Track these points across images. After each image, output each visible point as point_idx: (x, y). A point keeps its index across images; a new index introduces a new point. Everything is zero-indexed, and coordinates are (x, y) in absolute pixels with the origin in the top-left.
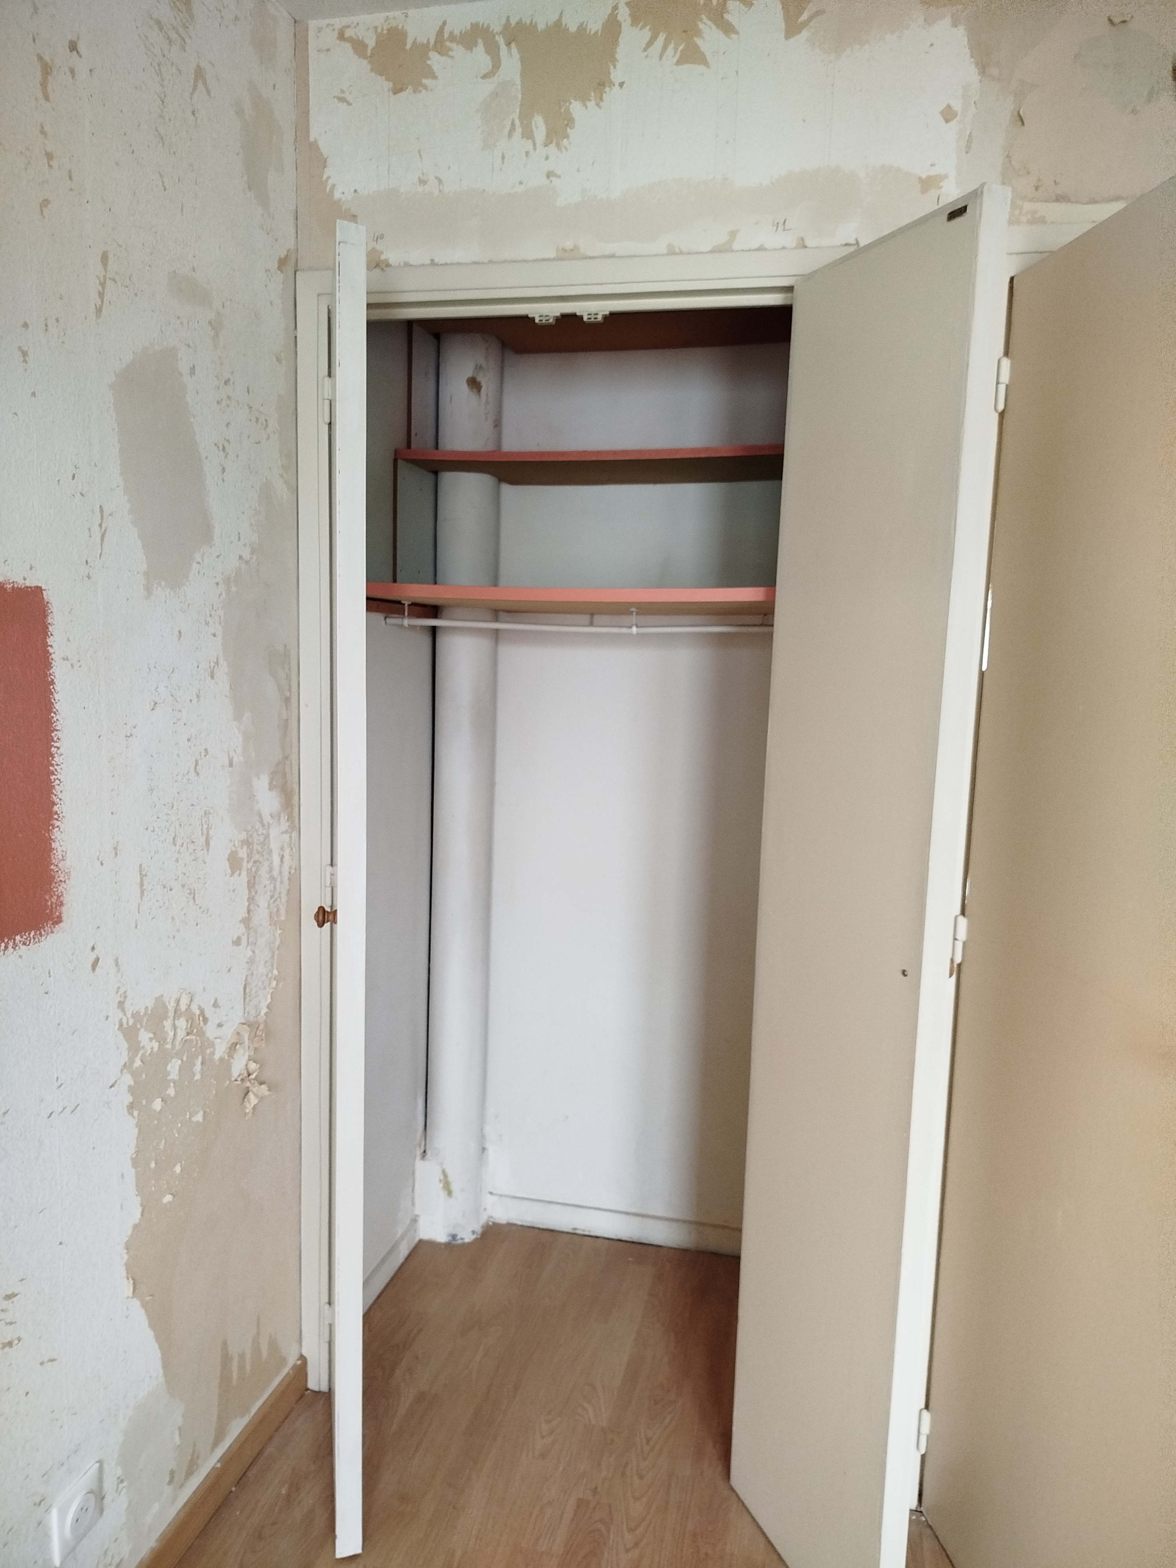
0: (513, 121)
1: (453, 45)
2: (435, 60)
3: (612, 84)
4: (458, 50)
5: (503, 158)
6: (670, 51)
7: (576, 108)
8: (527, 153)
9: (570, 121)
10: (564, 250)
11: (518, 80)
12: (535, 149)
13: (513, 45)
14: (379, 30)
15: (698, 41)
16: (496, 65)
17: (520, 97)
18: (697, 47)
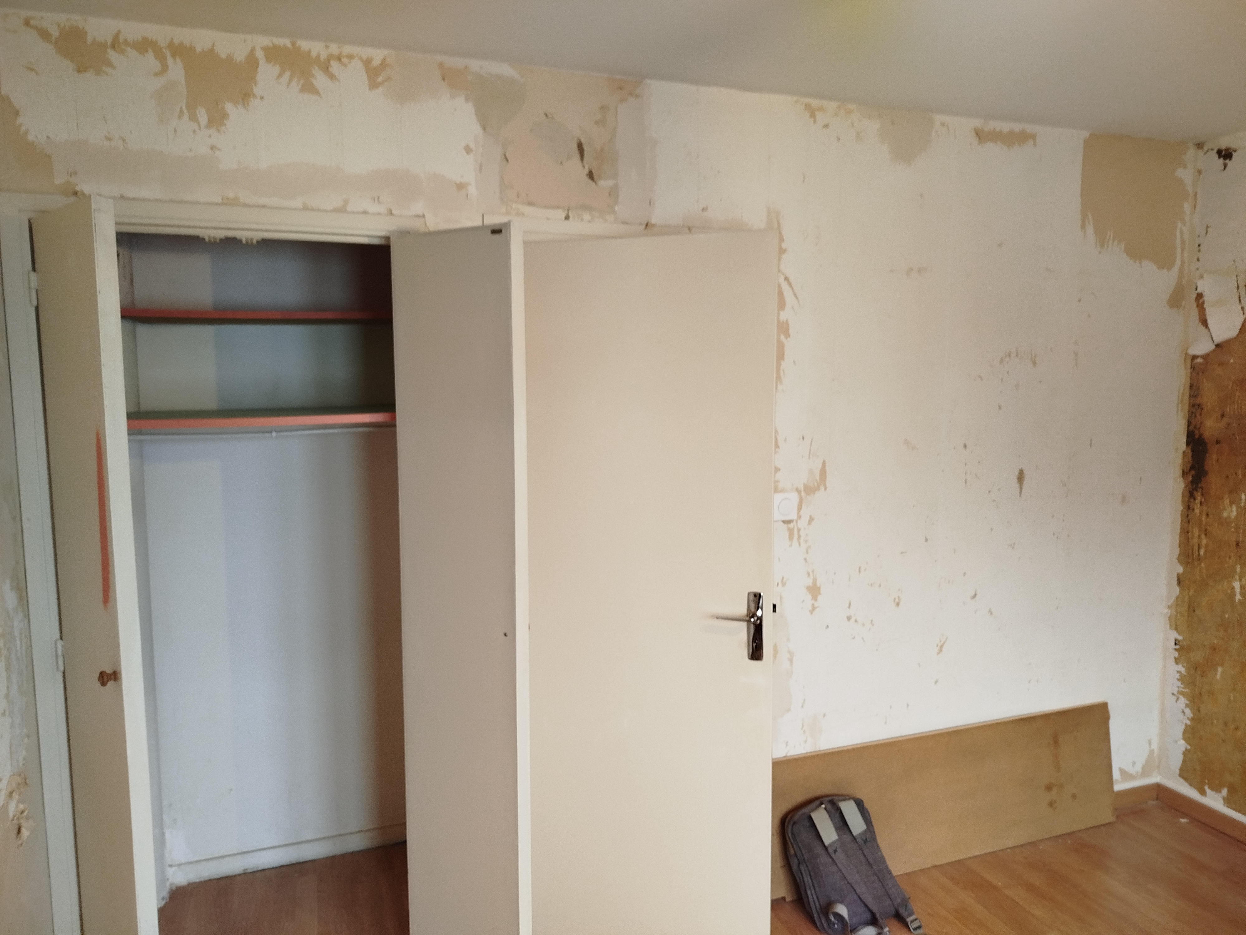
0: (181, 108)
1: (129, 49)
2: (112, 55)
3: (255, 96)
4: (132, 53)
5: (175, 131)
6: (294, 83)
7: (229, 107)
8: (194, 132)
9: (224, 116)
10: (228, 199)
11: (183, 81)
12: (200, 129)
13: (177, 58)
14: (62, 26)
15: (314, 81)
16: (165, 68)
17: (186, 93)
18: (312, 84)
